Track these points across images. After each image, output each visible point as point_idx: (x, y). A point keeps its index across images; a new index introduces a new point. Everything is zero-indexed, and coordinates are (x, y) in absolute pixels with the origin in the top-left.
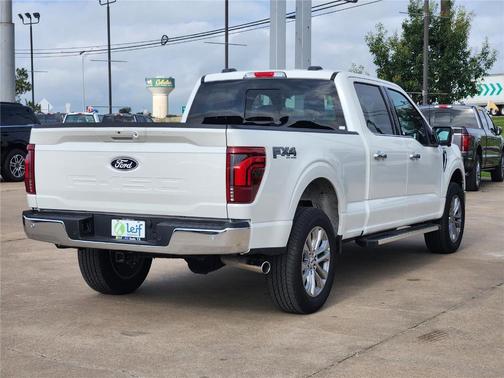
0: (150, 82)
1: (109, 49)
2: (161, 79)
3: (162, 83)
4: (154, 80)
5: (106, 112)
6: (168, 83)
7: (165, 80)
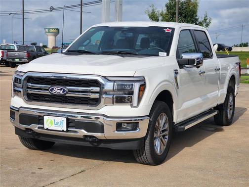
0: (47, 30)
1: (23, 13)
2: (52, 29)
3: (53, 31)
4: (49, 29)
5: (20, 44)
6: (56, 31)
7: (55, 29)
